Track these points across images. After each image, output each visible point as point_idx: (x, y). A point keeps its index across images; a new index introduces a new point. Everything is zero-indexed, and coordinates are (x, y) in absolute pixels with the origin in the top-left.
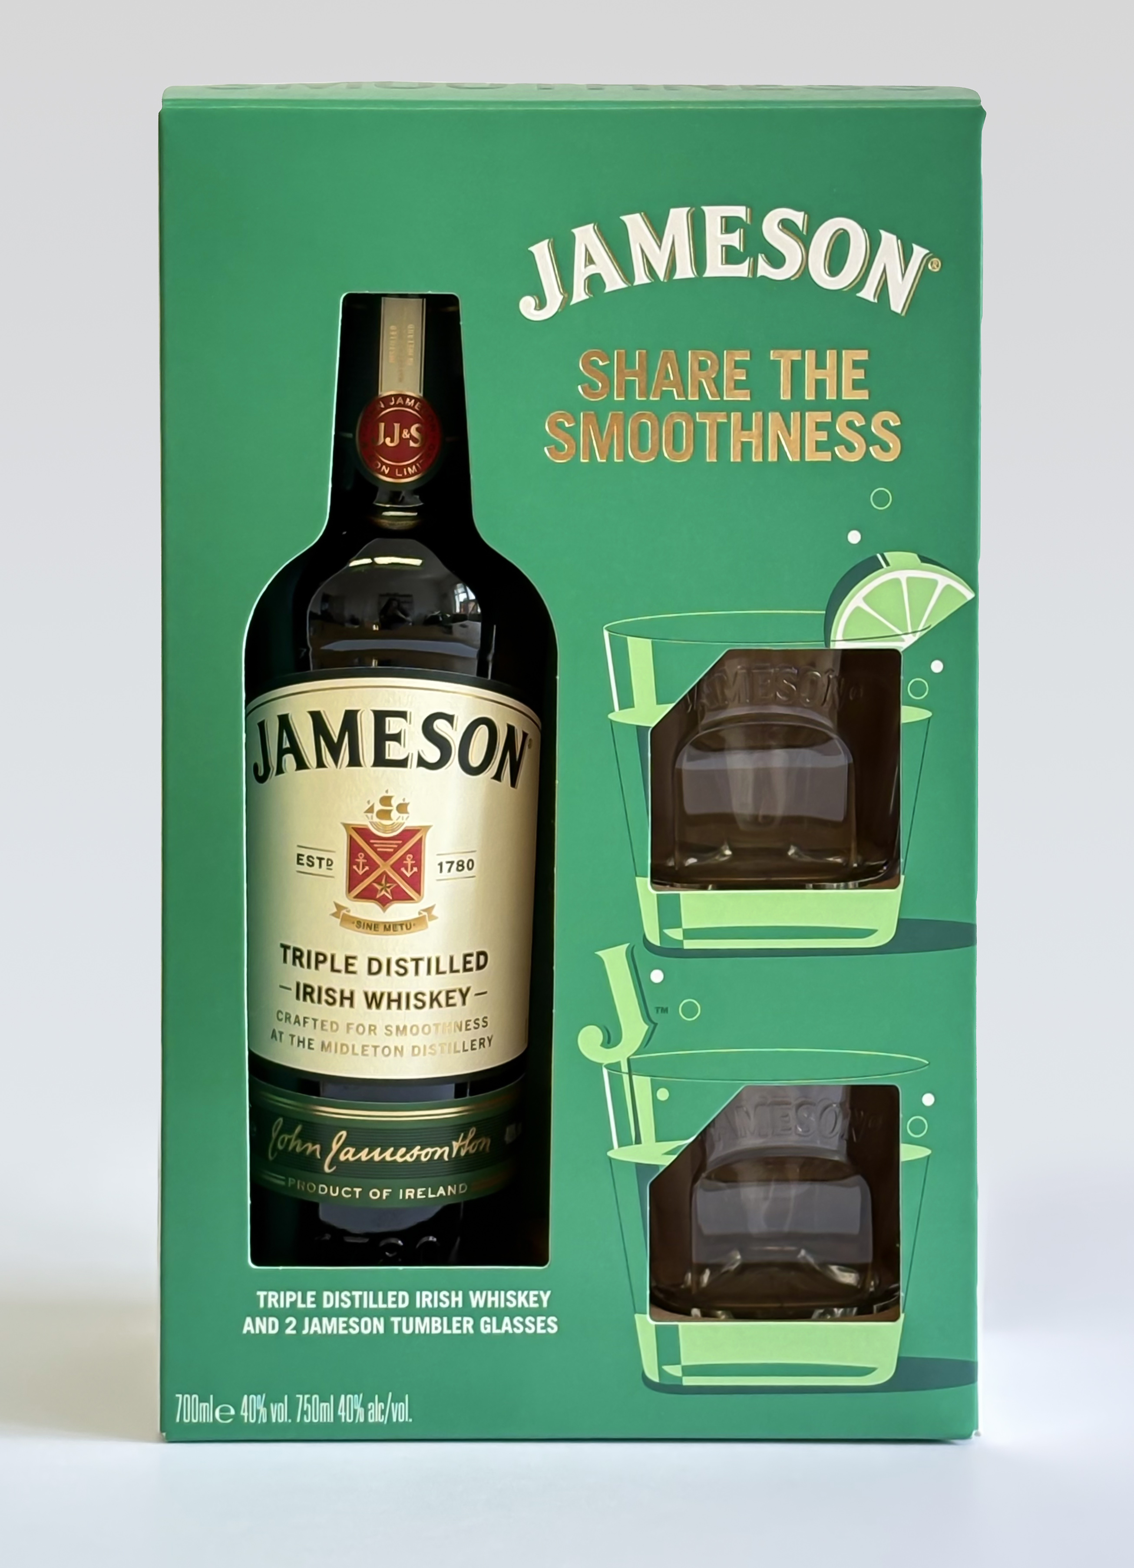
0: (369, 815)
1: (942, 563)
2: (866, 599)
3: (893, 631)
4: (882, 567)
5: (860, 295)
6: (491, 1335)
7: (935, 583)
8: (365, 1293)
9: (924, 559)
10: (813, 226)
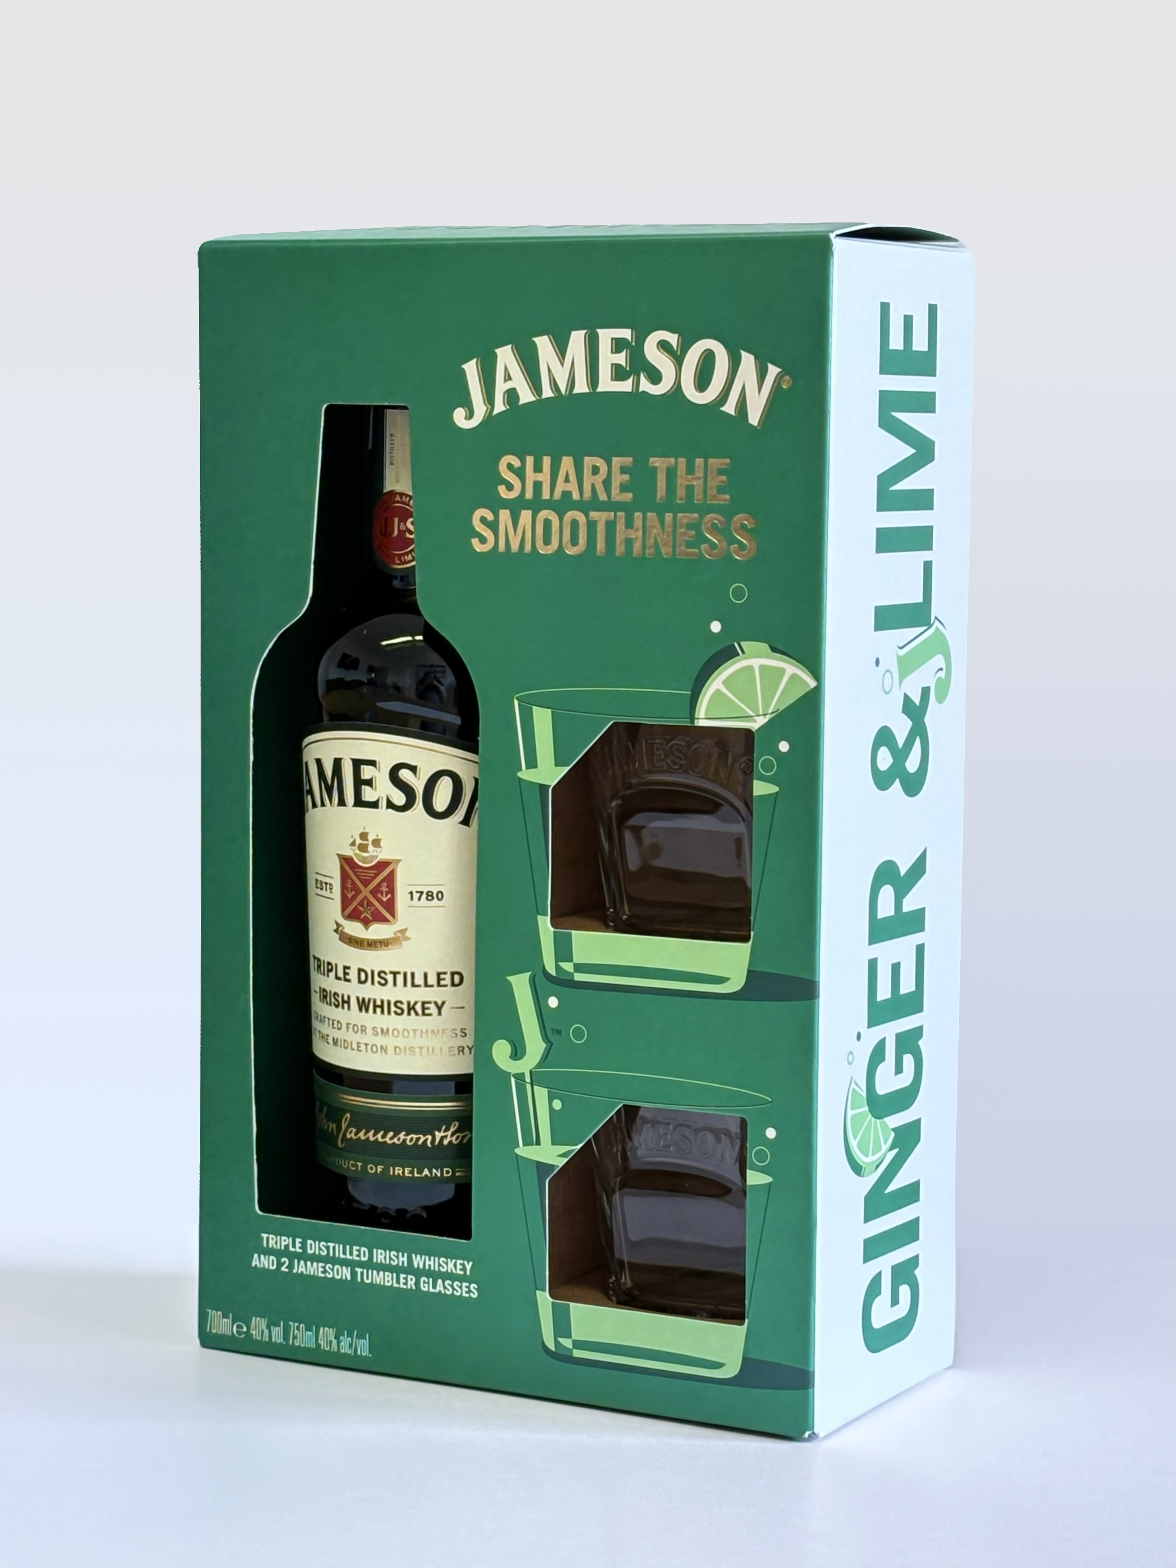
0: (353, 848)
1: (789, 653)
2: (725, 683)
3: (747, 712)
4: (738, 655)
5: (723, 409)
6: (428, 1293)
7: (783, 671)
8: (337, 1245)
9: (774, 649)
10: (686, 346)
